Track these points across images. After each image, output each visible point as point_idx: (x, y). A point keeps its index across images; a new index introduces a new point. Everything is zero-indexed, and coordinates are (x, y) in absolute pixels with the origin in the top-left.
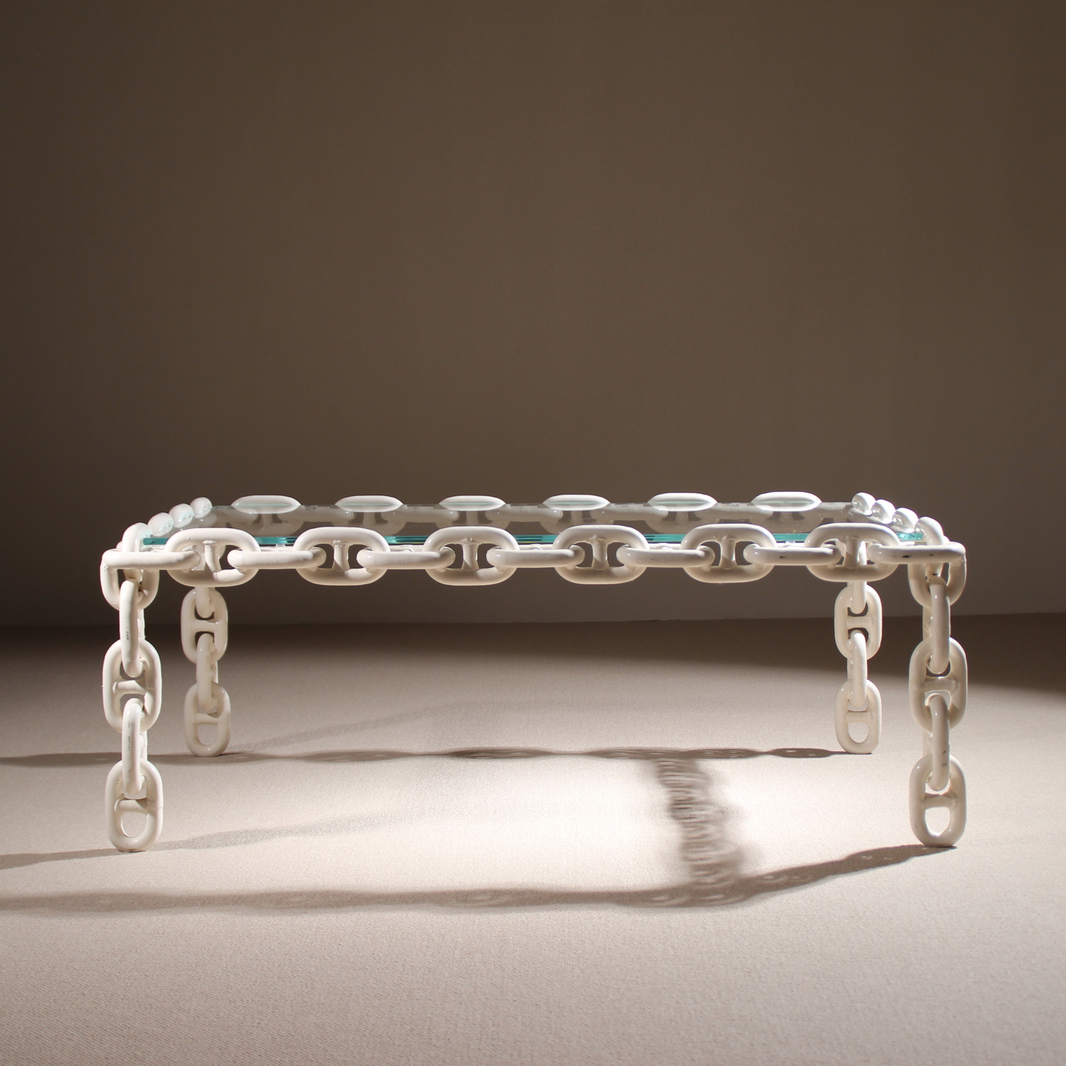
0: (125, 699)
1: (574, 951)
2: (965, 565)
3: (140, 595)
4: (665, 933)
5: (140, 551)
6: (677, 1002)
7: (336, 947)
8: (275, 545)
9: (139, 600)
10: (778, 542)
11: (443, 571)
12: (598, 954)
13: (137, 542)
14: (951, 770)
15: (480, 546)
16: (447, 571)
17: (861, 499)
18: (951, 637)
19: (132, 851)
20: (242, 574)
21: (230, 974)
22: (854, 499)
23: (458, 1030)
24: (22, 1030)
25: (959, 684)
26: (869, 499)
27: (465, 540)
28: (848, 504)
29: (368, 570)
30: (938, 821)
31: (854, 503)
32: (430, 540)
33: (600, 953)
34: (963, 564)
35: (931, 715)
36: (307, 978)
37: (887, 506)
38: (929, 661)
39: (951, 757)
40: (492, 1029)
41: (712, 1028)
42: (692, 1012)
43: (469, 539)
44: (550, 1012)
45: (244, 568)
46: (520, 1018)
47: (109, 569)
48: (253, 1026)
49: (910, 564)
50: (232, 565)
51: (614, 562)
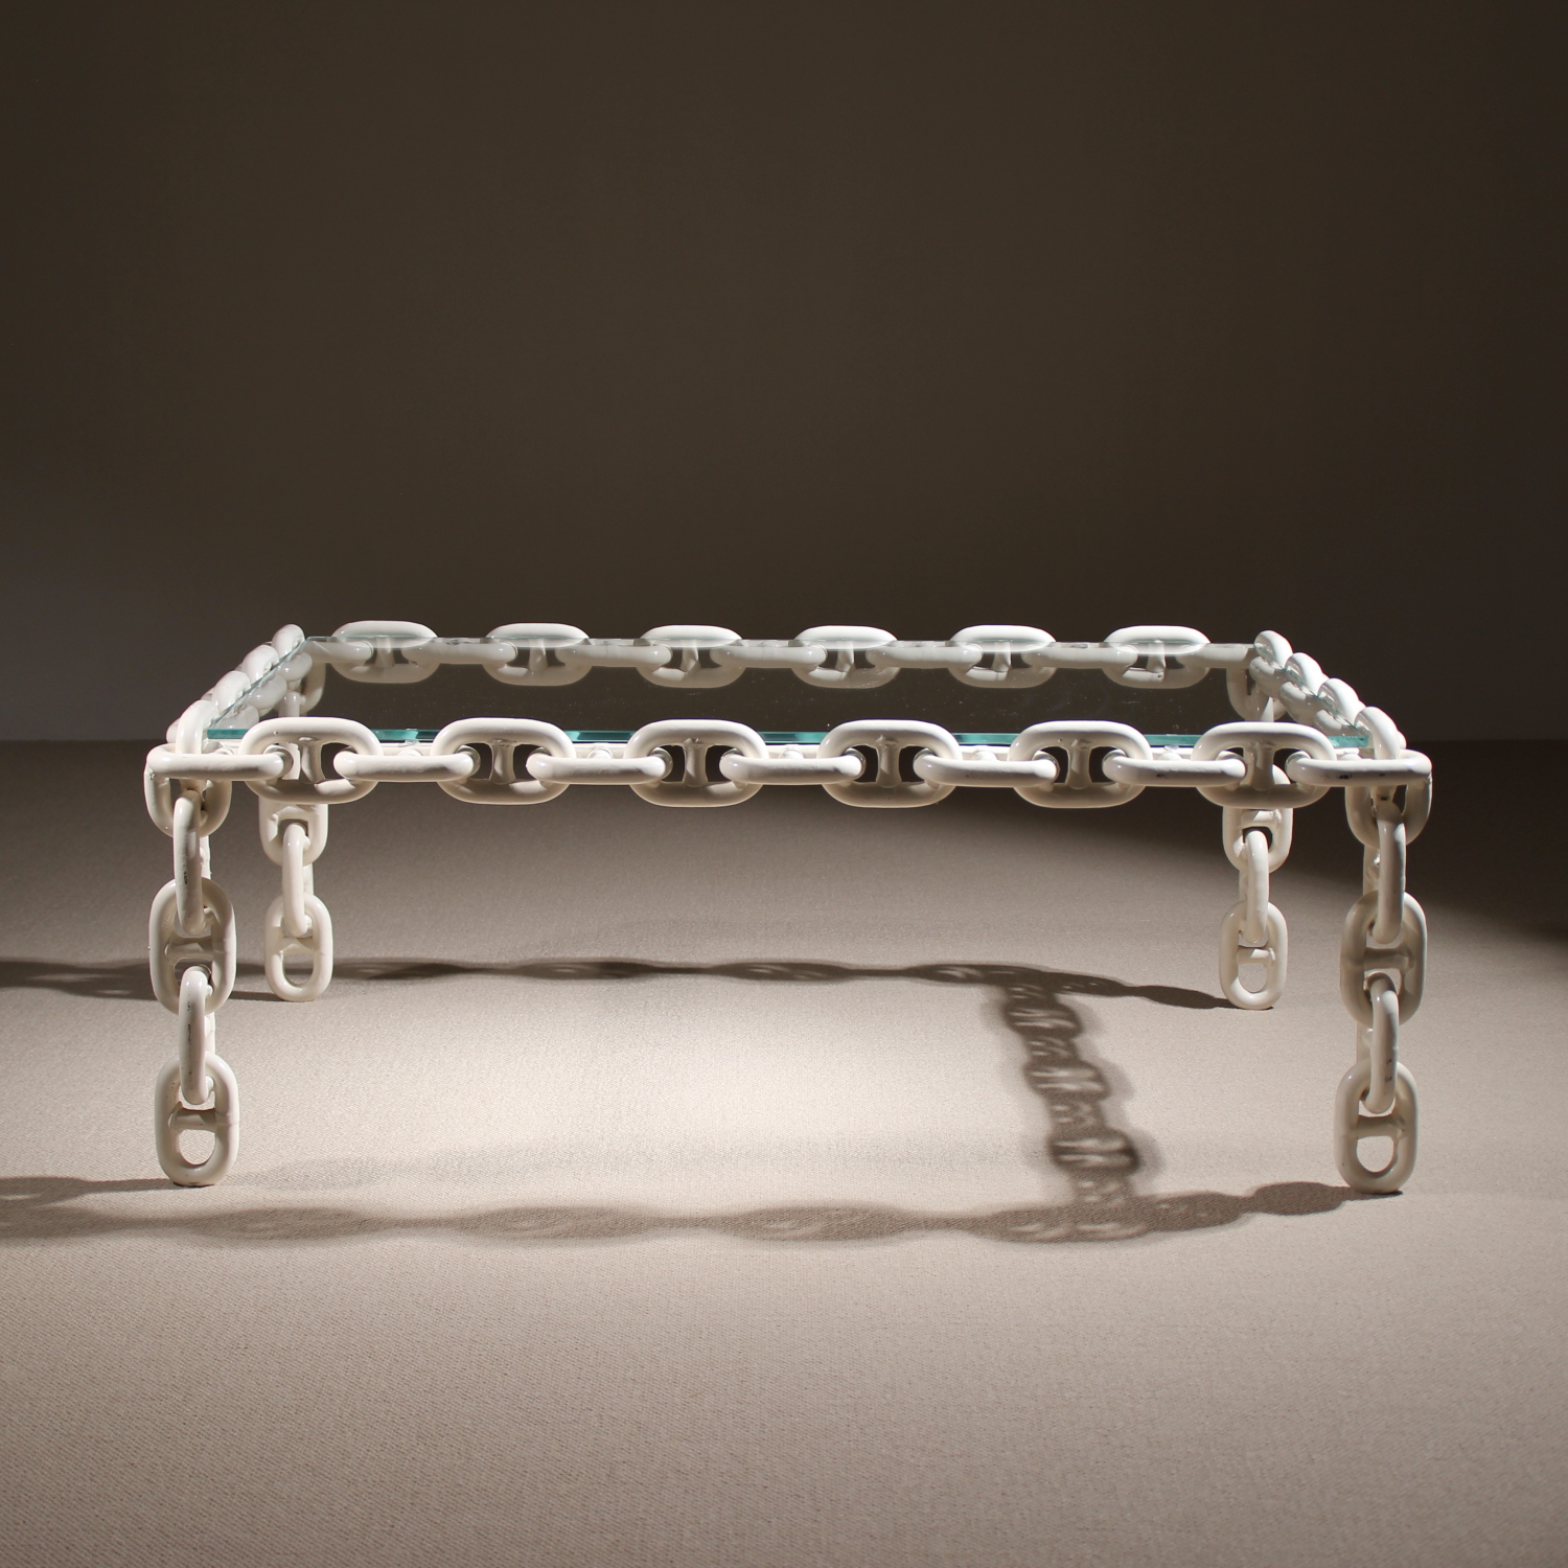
0: (183, 967)
1: (850, 1392)
2: (1431, 787)
3: (203, 816)
4: (981, 1358)
5: (203, 752)
6: (1003, 1494)
7: (500, 1379)
8: (403, 742)
9: (201, 823)
10: (1152, 746)
11: (656, 786)
12: (885, 1398)
13: (199, 735)
14: (1398, 1086)
15: (709, 749)
16: (661, 785)
17: (1268, 642)
18: (1406, 891)
19: (194, 1186)
20: (353, 787)
21: (346, 1429)
22: (1257, 639)
23: (684, 1543)
24: (44, 1534)
25: (1415, 963)
26: (1281, 646)
27: (688, 740)
28: (1251, 646)
29: (542, 783)
30: (1375, 1151)
31: (1258, 645)
32: (637, 737)
33: (888, 1396)
34: (1427, 786)
35: (1370, 1004)
36: (460, 1439)
37: (1310, 666)
38: (1372, 925)
39: (1400, 1067)
40: (734, 1543)
41: (1056, 1545)
42: (1026, 1512)
43: (694, 740)
44: (818, 1510)
45: (358, 776)
46: (774, 1521)
47: (157, 776)
48: (384, 1531)
49: (1349, 790)
50: (341, 773)
51: (909, 775)
